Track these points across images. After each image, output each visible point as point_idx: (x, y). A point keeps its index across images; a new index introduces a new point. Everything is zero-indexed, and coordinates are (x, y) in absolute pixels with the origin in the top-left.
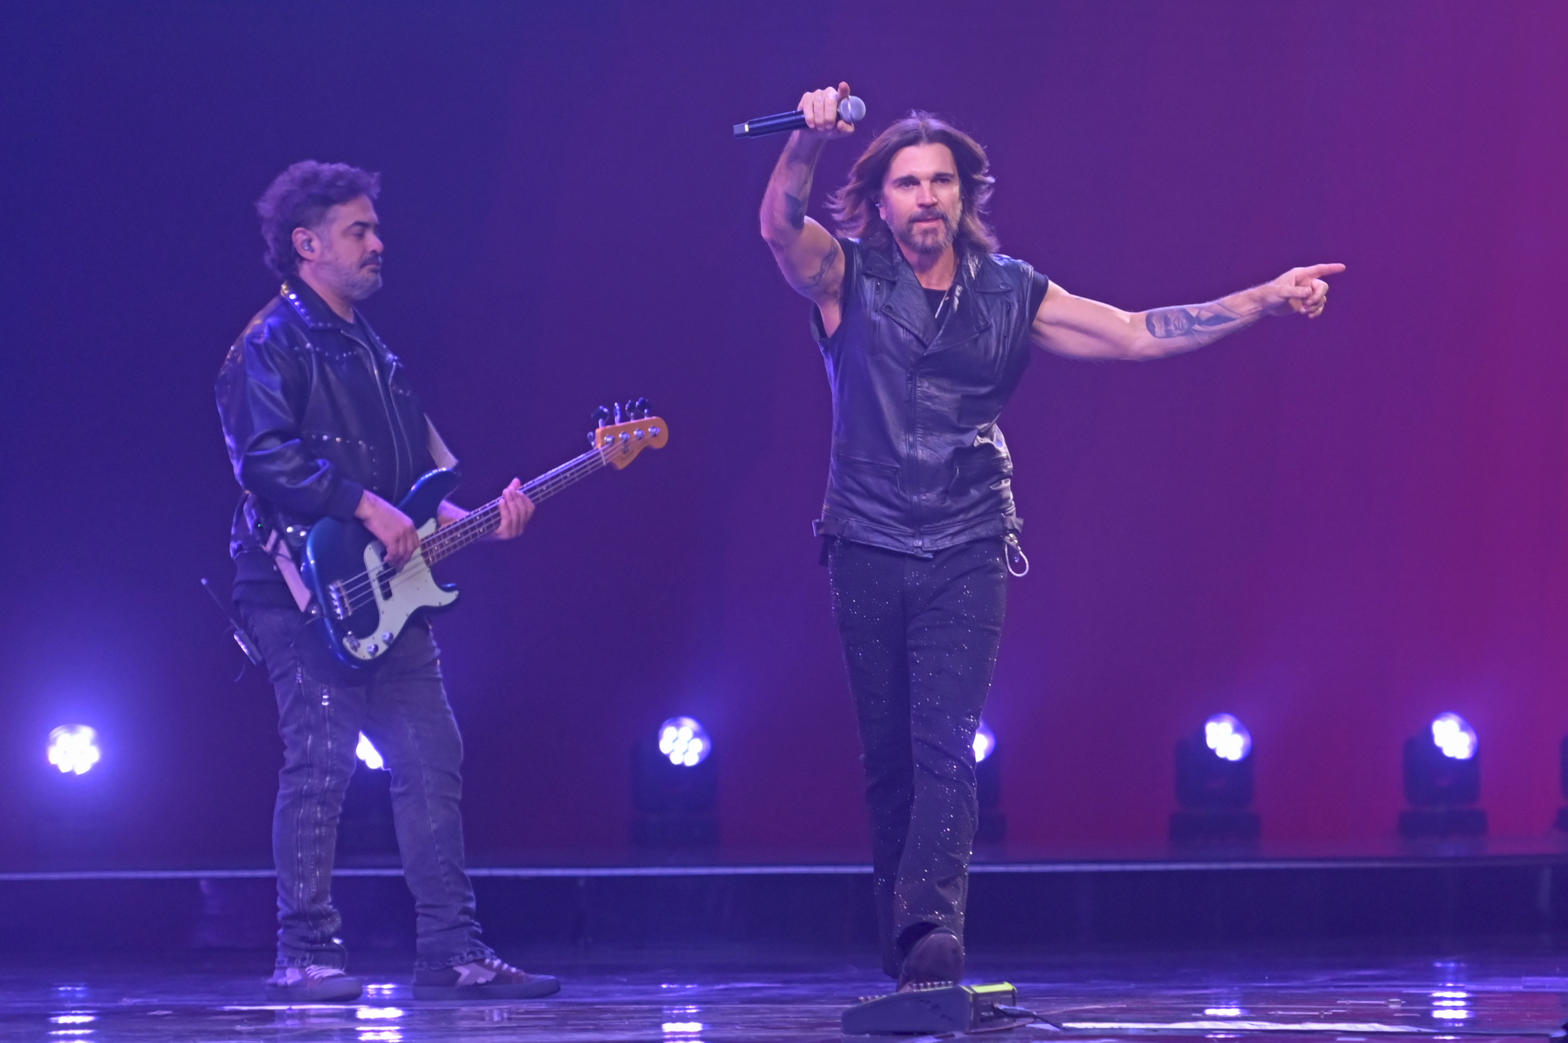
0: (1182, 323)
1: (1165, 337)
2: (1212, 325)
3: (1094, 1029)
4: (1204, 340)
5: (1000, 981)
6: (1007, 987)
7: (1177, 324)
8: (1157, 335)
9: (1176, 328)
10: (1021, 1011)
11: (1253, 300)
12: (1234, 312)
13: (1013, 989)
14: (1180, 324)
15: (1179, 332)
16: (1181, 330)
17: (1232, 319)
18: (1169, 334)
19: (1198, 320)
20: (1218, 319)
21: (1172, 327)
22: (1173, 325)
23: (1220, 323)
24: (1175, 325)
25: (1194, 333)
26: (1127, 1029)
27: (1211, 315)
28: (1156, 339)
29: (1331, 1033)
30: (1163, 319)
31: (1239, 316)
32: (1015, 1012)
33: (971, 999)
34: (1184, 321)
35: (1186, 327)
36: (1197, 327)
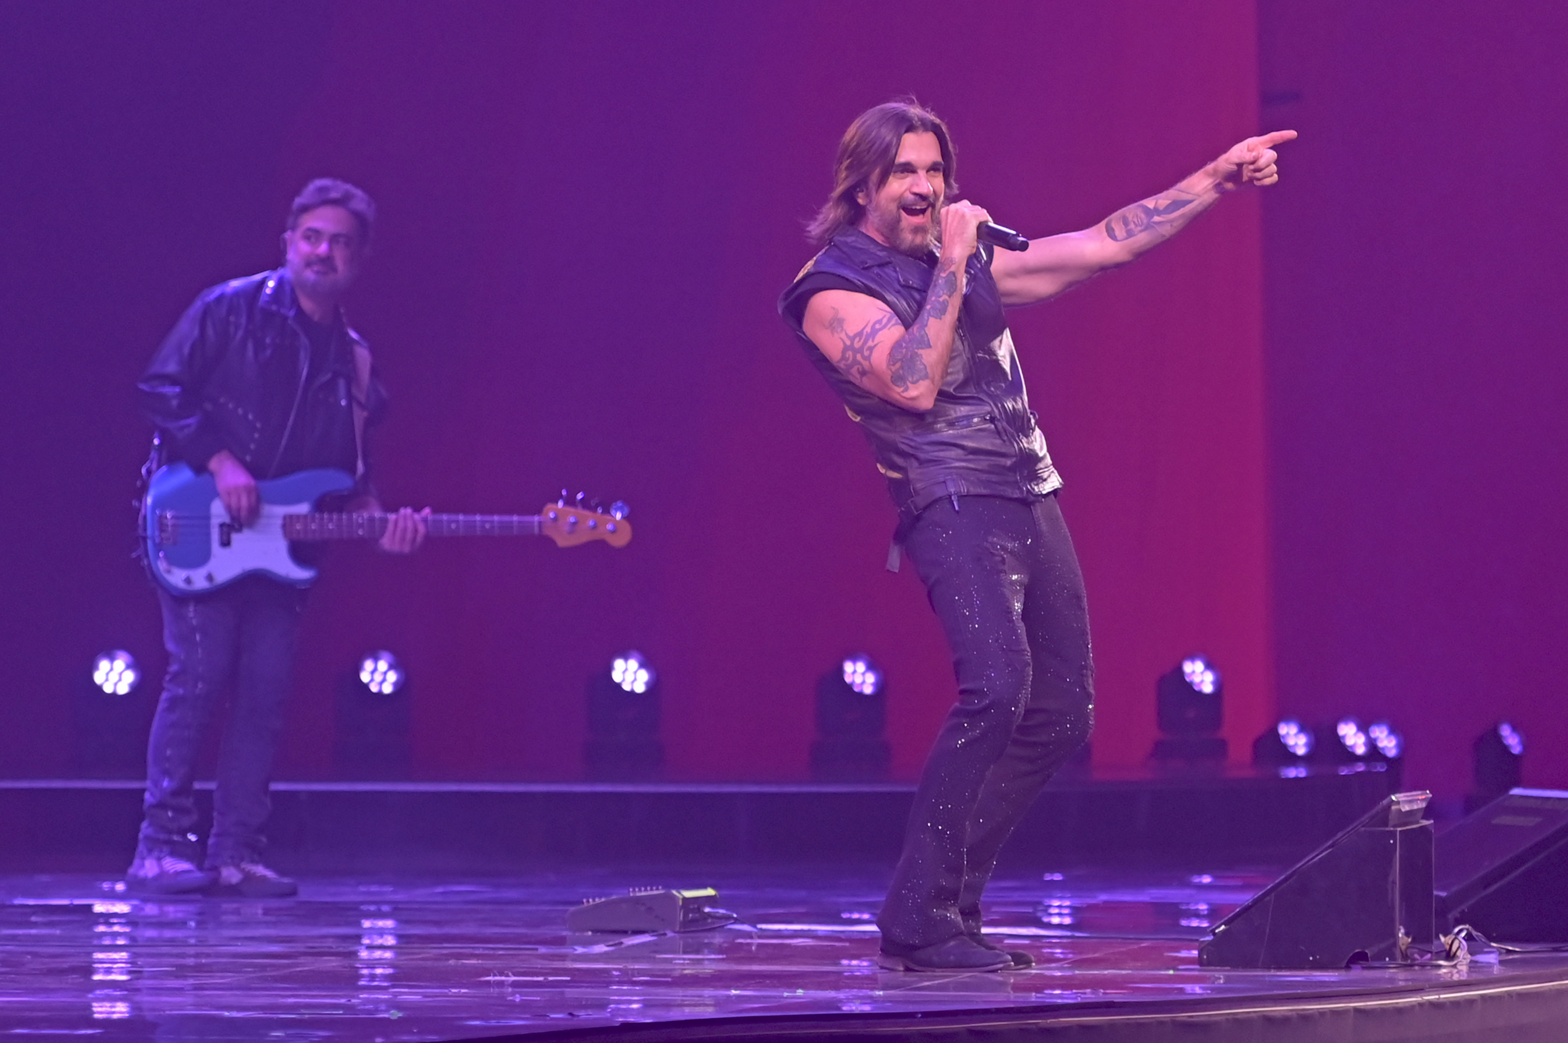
0: (1140, 219)
1: (1126, 239)
2: (1173, 211)
3: (787, 930)
4: (1167, 231)
5: (704, 887)
6: (710, 892)
7: (1136, 220)
8: (1118, 239)
9: (1136, 225)
10: (723, 914)
11: (1209, 175)
12: (1190, 193)
13: (715, 895)
14: (1139, 220)
15: (1139, 228)
16: (1141, 226)
17: (1190, 202)
18: (1130, 234)
19: (1156, 211)
20: (1177, 205)
21: (1132, 226)
22: (1132, 223)
23: (1179, 209)
24: (1134, 222)
25: (1154, 225)
26: (817, 931)
27: (1170, 202)
28: (1119, 243)
29: (998, 936)
30: (1121, 220)
31: (1195, 197)
32: (718, 915)
33: (681, 903)
34: (1143, 216)
35: (1145, 221)
36: (1156, 219)
